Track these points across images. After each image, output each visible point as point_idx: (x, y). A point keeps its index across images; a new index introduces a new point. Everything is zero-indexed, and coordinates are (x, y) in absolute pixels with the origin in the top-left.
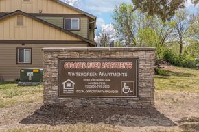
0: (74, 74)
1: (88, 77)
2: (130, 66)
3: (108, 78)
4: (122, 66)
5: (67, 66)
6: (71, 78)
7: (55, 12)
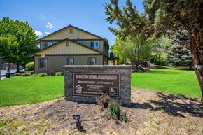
0: (81, 82)
1: (90, 84)
2: (115, 77)
3: (101, 85)
4: (110, 77)
5: (78, 77)
6: (80, 84)
7: (86, 38)
